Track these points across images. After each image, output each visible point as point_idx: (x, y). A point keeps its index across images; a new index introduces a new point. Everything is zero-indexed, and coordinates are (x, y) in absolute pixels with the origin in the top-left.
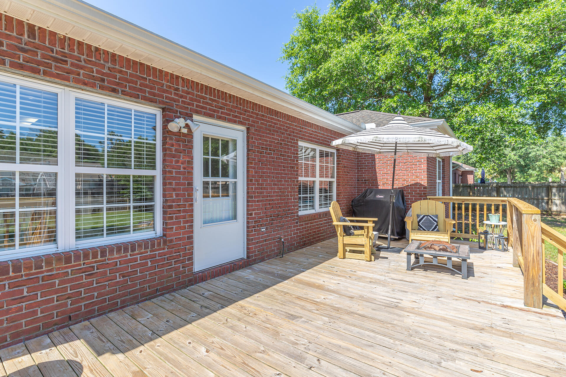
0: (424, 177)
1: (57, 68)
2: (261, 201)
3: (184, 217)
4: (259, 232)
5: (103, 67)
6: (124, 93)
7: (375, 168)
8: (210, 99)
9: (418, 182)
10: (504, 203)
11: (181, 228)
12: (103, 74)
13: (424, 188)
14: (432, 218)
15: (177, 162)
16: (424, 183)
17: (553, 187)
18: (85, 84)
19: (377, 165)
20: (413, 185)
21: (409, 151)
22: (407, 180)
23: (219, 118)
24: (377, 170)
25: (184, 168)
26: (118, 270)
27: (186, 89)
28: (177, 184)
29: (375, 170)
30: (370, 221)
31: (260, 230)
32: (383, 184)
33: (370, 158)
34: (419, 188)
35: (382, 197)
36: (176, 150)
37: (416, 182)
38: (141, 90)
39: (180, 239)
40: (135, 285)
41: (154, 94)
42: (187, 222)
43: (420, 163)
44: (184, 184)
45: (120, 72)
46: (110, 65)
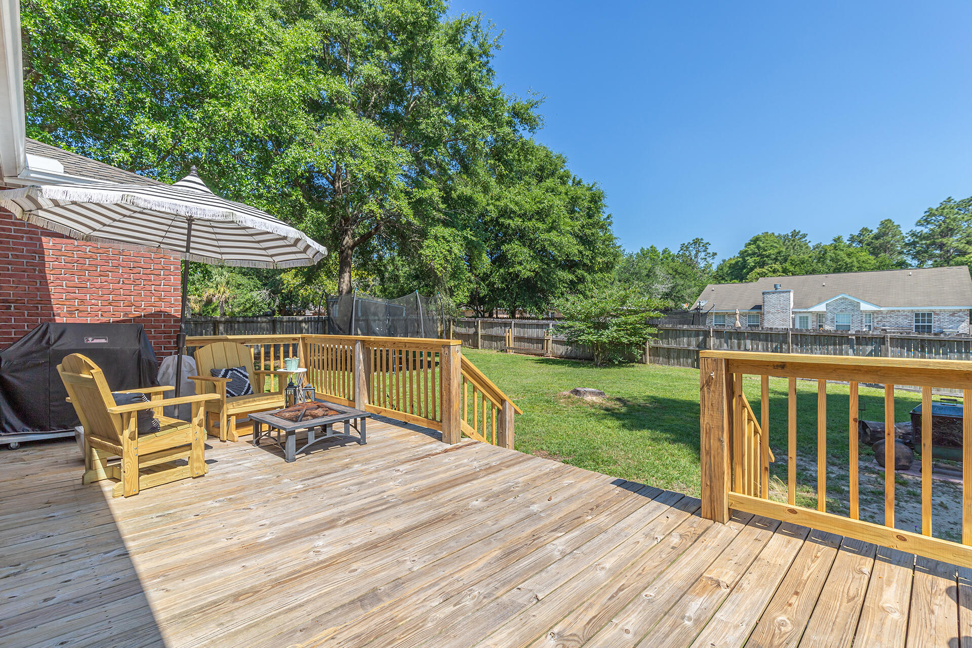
0: (176, 300)
7: (42, 271)
9: (163, 309)
10: (295, 342)
13: (175, 321)
14: (241, 373)
16: (176, 311)
17: (221, 322)
19: (50, 265)
20: (151, 315)
21: (162, 246)
22: (136, 304)
24: (50, 278)
29: (44, 278)
30: (156, 393)
32: (71, 313)
33: (25, 245)
34: (164, 321)
35: (103, 341)
37: (158, 309)
43: (167, 272)
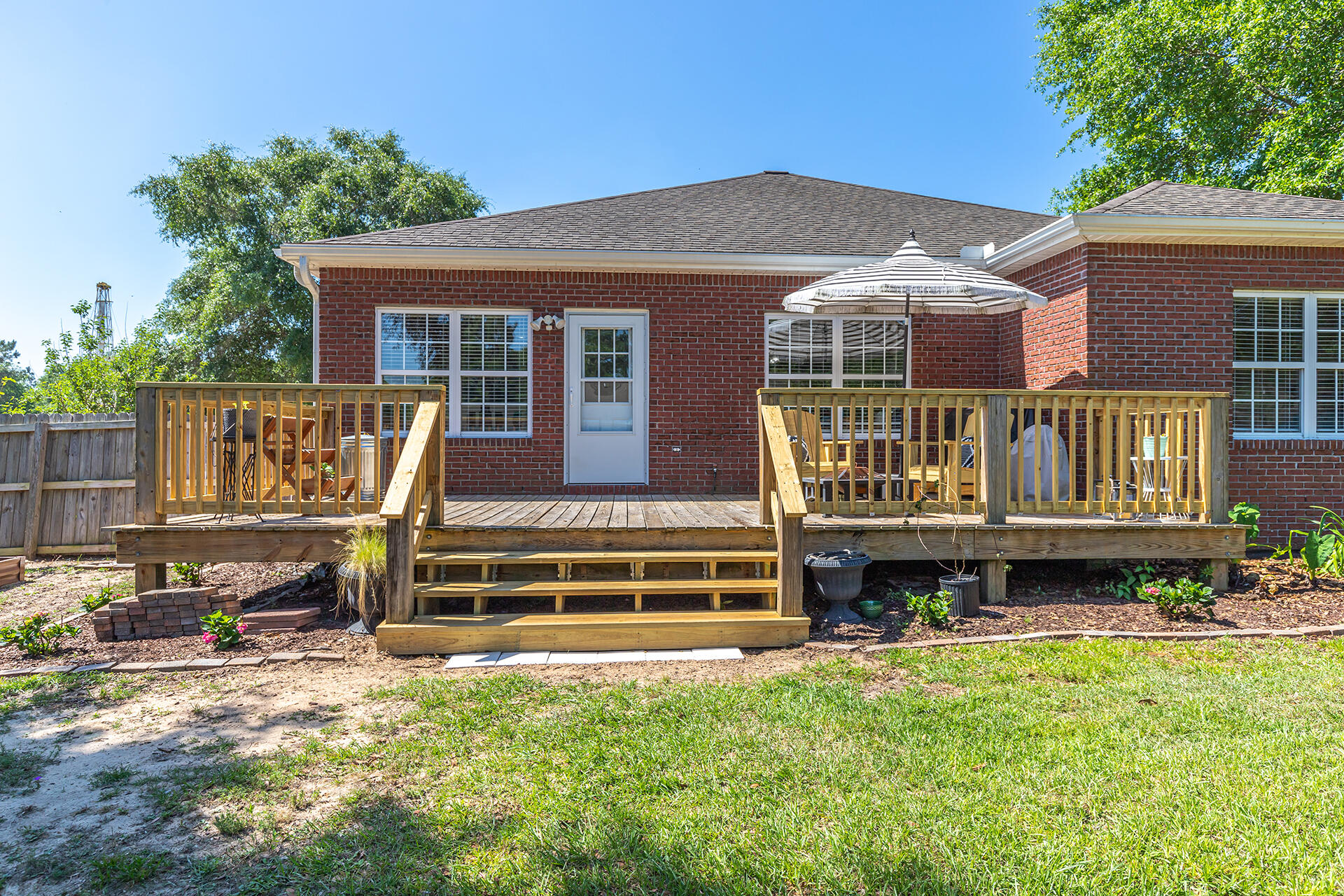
1: (445, 296)
2: (673, 409)
3: (552, 419)
4: (668, 452)
5: (476, 285)
6: (493, 303)
8: (586, 286)
11: (548, 431)
12: (476, 291)
15: (544, 361)
18: (463, 303)
23: (599, 305)
25: (552, 368)
26: (488, 460)
27: (554, 282)
28: (544, 384)
31: (670, 449)
36: (543, 350)
38: (507, 297)
39: (547, 442)
40: (501, 477)
41: (520, 297)
42: (555, 425)
44: (552, 385)
45: (490, 285)
46: (482, 281)
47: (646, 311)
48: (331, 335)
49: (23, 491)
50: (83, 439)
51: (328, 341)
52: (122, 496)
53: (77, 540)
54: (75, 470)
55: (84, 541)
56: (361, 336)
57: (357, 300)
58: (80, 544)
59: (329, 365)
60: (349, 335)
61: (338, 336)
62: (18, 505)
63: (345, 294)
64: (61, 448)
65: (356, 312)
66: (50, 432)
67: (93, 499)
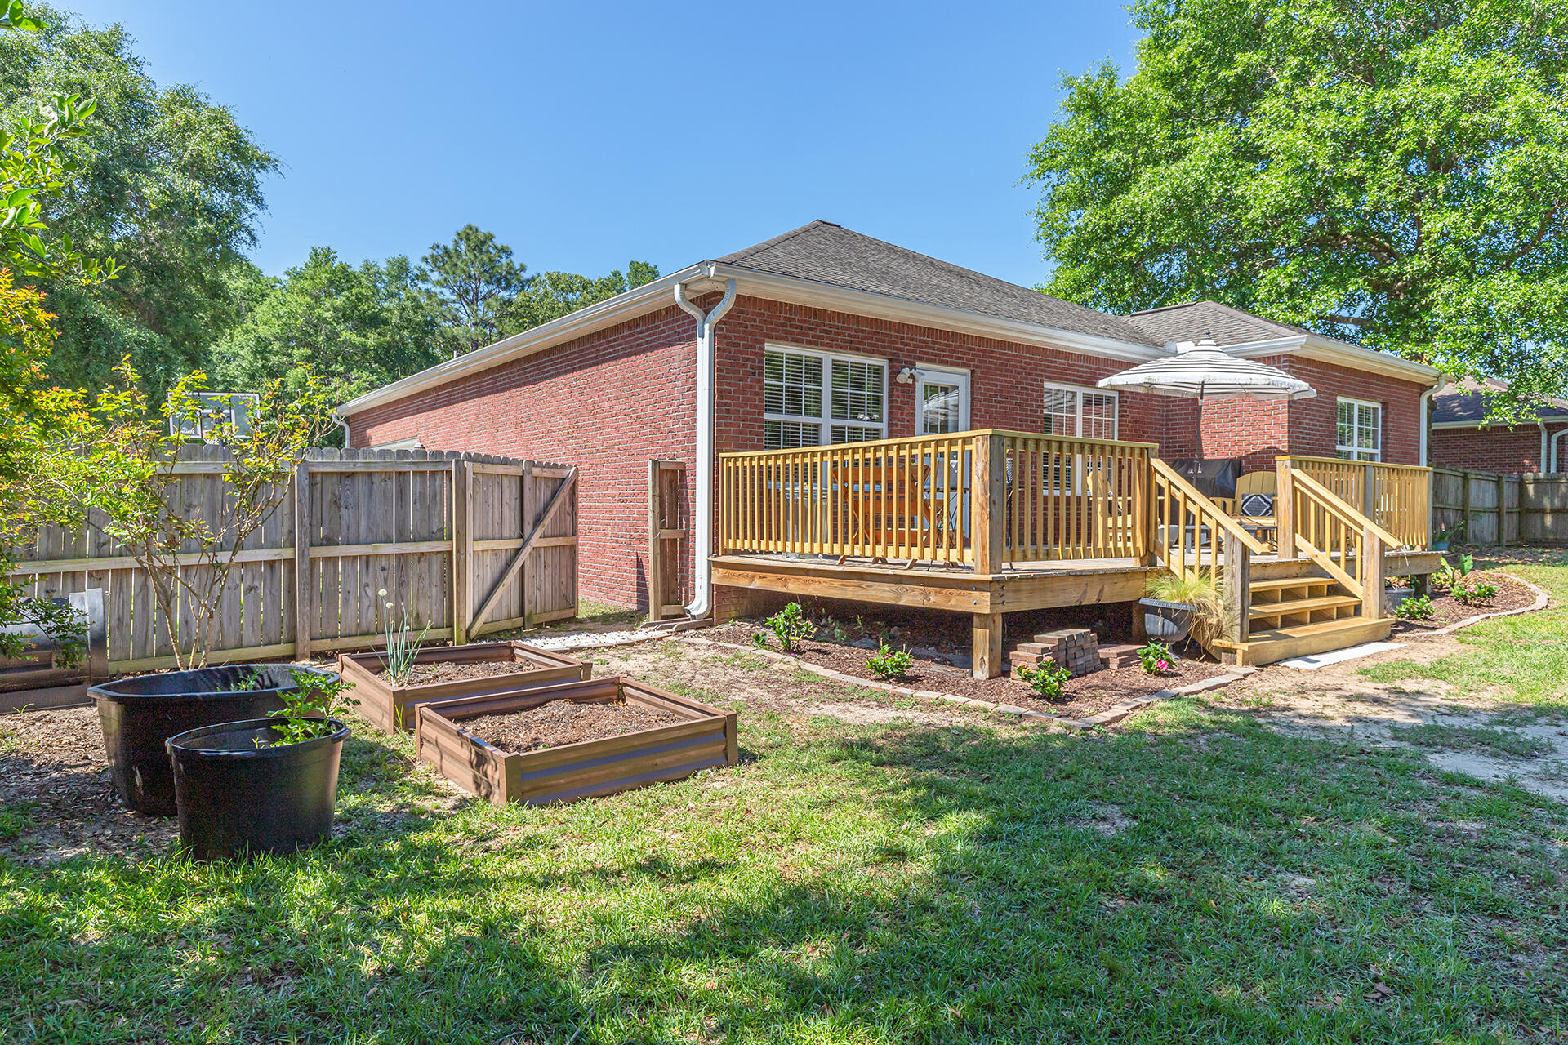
0: (1283, 437)
7: (1198, 423)
8: (932, 342)
15: (902, 414)
24: (1202, 427)
27: (910, 335)
32: (1212, 453)
33: (1190, 405)
36: (901, 402)
46: (856, 327)
47: (967, 371)
48: (728, 371)
49: (274, 561)
50: (361, 486)
51: (724, 378)
52: (424, 564)
53: (364, 628)
54: (353, 529)
55: (373, 629)
56: (754, 374)
57: (751, 333)
58: (367, 634)
59: (725, 404)
60: (745, 372)
61: (734, 372)
62: (268, 581)
63: (740, 325)
64: (328, 497)
65: (751, 347)
66: (312, 475)
67: (383, 569)
